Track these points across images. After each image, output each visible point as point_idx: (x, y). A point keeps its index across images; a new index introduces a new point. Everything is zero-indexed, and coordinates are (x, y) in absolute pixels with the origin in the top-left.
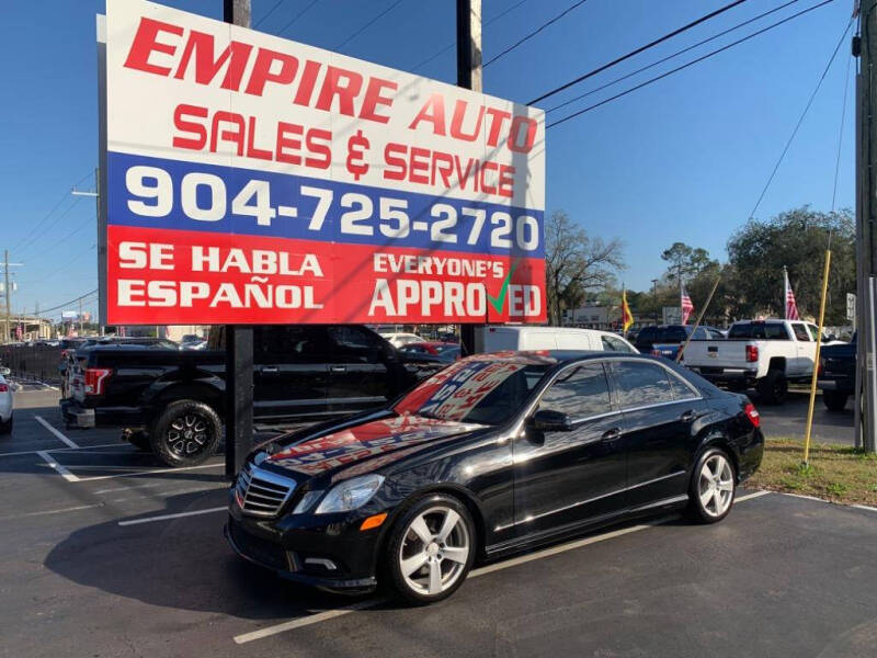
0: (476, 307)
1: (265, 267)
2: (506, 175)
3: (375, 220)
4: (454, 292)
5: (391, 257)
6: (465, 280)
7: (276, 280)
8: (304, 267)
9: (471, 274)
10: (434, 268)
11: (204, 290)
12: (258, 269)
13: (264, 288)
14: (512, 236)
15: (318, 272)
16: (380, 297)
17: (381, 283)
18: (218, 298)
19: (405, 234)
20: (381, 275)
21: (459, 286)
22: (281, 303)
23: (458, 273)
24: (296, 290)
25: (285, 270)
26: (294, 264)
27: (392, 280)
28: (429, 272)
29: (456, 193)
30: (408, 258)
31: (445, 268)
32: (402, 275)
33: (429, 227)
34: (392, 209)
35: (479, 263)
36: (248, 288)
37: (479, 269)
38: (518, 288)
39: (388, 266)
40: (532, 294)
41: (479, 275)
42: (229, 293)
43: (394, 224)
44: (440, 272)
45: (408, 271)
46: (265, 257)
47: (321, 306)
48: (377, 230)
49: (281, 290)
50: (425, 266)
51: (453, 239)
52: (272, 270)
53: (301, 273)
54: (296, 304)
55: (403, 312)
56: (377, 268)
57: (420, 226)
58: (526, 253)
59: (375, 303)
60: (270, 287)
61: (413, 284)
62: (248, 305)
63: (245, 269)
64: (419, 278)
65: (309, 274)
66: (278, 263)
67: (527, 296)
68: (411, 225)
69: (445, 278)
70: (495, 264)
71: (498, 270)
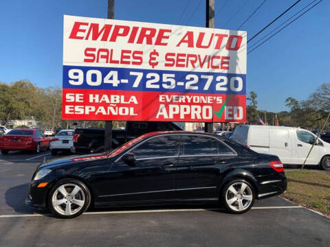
0: (207, 115)
1: (115, 101)
2: (225, 60)
3: (160, 82)
4: (196, 109)
5: (167, 96)
6: (202, 104)
7: (119, 105)
8: (130, 101)
9: (205, 102)
10: (186, 100)
11: (93, 109)
12: (112, 101)
13: (114, 108)
14: (228, 86)
15: (136, 102)
16: (161, 111)
17: (162, 106)
18: (98, 111)
19: (174, 87)
20: (162, 103)
21: (199, 107)
22: (121, 113)
23: (198, 102)
24: (127, 109)
25: (123, 102)
26: (126, 100)
27: (167, 105)
28: (184, 101)
29: (199, 70)
30: (174, 97)
31: (192, 100)
32: (172, 103)
33: (185, 84)
34: (168, 78)
35: (209, 97)
36: (109, 108)
37: (209, 100)
38: (231, 107)
39: (165, 99)
40: (238, 110)
41: (209, 102)
42: (102, 110)
43: (169, 83)
44: (189, 101)
45: (174, 101)
46: (115, 97)
47: (136, 115)
48: (161, 86)
49: (121, 109)
50: (183, 99)
51: (196, 88)
52: (118, 102)
53: (129, 103)
54: (127, 113)
55: (171, 117)
56: (161, 100)
57: (181, 84)
58: (235, 93)
59: (159, 113)
60: (117, 108)
61: (177, 107)
62: (109, 114)
63: (108, 101)
64: (179, 104)
65: (132, 103)
66: (120, 99)
67: (235, 111)
68: (176, 84)
69: (192, 103)
70: (218, 98)
71: (219, 100)
